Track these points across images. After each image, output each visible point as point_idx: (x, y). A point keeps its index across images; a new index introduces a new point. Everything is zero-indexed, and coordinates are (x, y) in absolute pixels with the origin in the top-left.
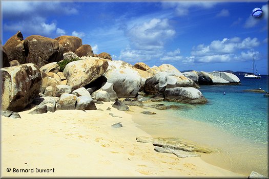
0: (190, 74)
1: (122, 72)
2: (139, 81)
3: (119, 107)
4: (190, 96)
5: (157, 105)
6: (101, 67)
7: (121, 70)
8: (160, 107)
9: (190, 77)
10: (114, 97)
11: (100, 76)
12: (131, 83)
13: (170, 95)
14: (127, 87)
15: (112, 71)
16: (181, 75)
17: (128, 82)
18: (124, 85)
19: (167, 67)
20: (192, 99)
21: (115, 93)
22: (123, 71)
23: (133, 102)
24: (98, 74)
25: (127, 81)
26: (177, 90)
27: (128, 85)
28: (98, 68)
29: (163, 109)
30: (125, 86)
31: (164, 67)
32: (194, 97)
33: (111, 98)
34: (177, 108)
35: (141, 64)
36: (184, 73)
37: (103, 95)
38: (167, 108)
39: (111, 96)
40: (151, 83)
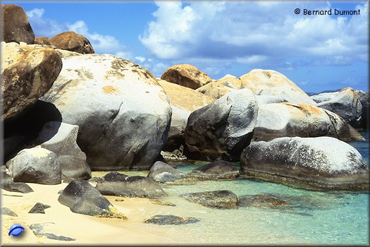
0: (334, 98)
1: (109, 90)
2: (164, 118)
3: (78, 200)
4: (323, 166)
5: (209, 195)
6: (37, 73)
7: (108, 83)
8: (217, 200)
9: (335, 107)
10: (77, 167)
11: (32, 100)
12: (138, 122)
13: (258, 163)
14: (123, 138)
15: (79, 86)
16: (308, 101)
17: (127, 122)
18: (114, 131)
19: (264, 79)
20: (326, 175)
21: (83, 156)
22: (114, 85)
23: (132, 185)
24: (26, 94)
25: (123, 119)
26: (281, 147)
27: (127, 129)
28: (27, 75)
29: (227, 206)
30: (119, 133)
31: (254, 79)
32: (333, 168)
33: (65, 172)
34: (275, 202)
35: (185, 68)
36: (316, 97)
37: (35, 161)
38: (240, 203)
39: (63, 166)
40: (203, 123)
